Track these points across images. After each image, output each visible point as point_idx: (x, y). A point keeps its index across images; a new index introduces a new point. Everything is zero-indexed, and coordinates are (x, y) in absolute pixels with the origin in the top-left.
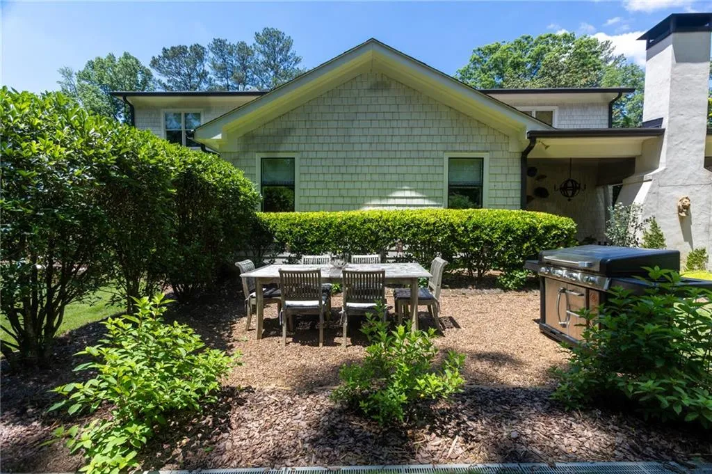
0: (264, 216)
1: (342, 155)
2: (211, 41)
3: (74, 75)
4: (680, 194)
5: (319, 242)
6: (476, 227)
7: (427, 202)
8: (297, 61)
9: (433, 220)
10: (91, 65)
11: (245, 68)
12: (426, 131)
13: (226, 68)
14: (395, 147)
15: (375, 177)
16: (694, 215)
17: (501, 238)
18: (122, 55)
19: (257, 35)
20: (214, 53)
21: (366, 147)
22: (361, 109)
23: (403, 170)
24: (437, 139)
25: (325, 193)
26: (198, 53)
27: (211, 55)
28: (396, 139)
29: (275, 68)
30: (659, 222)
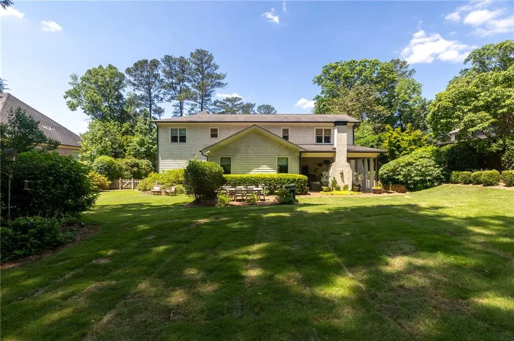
0: (224, 176)
1: (245, 156)
2: (163, 57)
3: (79, 78)
4: (341, 169)
5: (240, 183)
6: (281, 179)
7: (273, 171)
8: (216, 67)
9: (269, 177)
10: (89, 72)
11: (183, 72)
12: (271, 150)
13: (172, 73)
14: (262, 154)
15: (256, 163)
16: (344, 176)
17: (286, 182)
18: (107, 66)
19: (192, 54)
20: (165, 63)
21: (253, 154)
22: (251, 143)
23: (264, 161)
24: (274, 152)
25: (240, 168)
26: (155, 64)
27: (163, 65)
28: (262, 152)
29: (202, 73)
30: (335, 177)
